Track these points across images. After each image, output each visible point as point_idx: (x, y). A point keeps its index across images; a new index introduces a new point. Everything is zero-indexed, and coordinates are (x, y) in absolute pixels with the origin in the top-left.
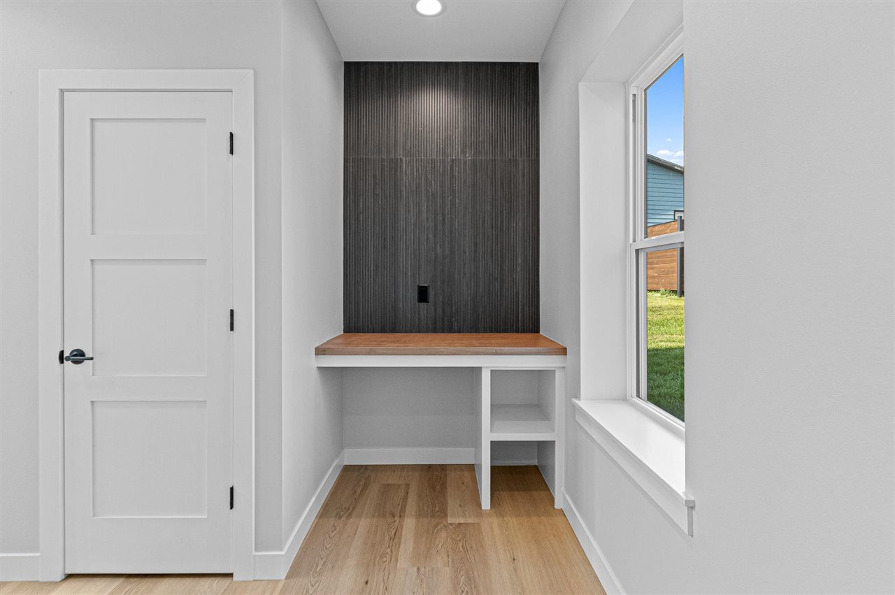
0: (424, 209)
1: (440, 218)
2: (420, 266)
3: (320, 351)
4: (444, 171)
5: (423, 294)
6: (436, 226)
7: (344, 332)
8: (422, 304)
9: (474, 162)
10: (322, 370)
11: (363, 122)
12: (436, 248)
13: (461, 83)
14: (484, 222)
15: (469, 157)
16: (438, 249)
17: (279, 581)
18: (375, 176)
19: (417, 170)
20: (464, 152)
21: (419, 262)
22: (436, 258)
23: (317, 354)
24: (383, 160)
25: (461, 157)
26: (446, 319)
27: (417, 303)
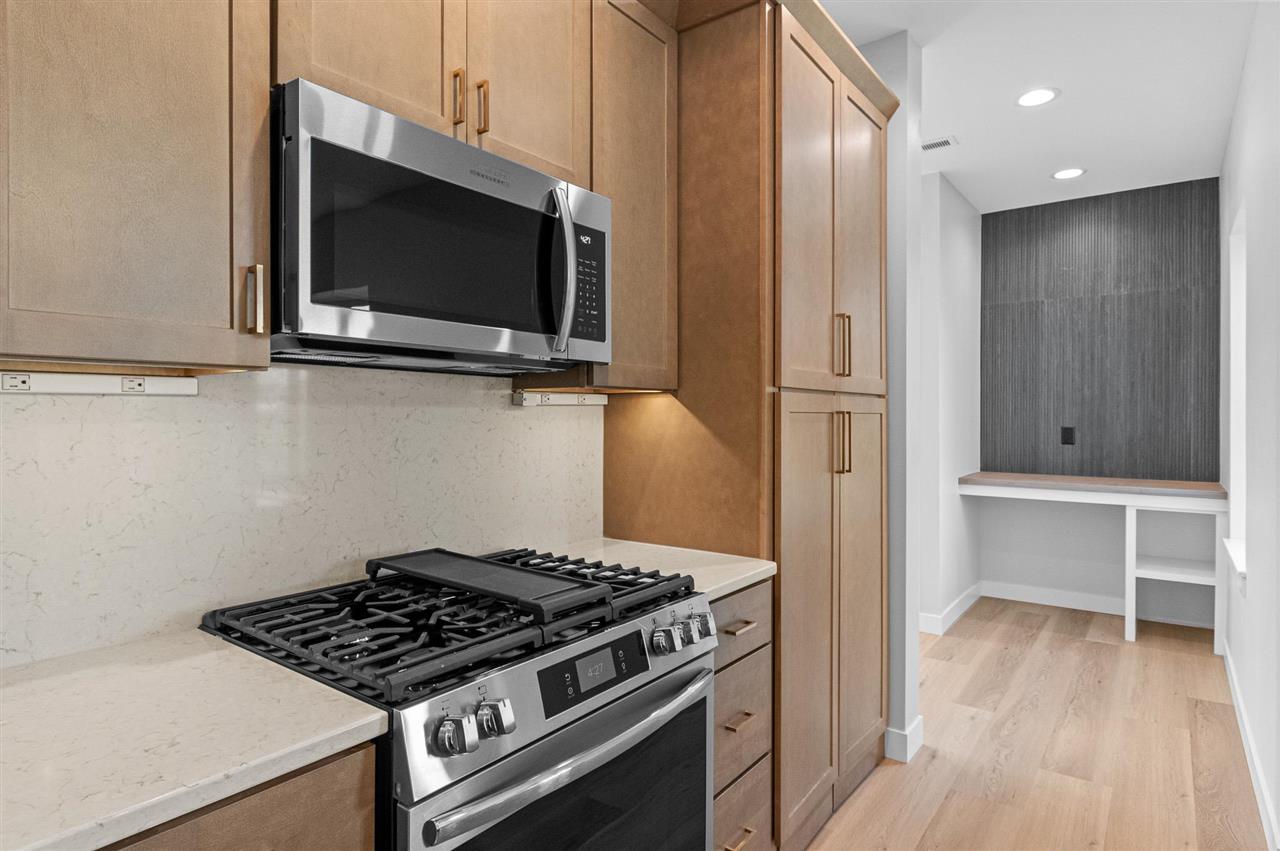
0: (1069, 349)
1: (1088, 358)
2: (1064, 407)
3: (963, 481)
4: (1093, 310)
5: (1068, 436)
6: (1083, 367)
7: (981, 470)
8: (1066, 446)
9: (1131, 298)
10: (964, 497)
11: (1001, 269)
12: (1082, 389)
13: (1114, 215)
14: (1143, 360)
15: (1124, 292)
16: (1086, 389)
17: (937, 636)
18: (1013, 321)
19: (1062, 311)
20: (1118, 287)
21: (1063, 403)
22: (1083, 399)
23: (960, 483)
24: (1022, 304)
25: (1114, 292)
26: (1095, 462)
27: (1061, 445)
